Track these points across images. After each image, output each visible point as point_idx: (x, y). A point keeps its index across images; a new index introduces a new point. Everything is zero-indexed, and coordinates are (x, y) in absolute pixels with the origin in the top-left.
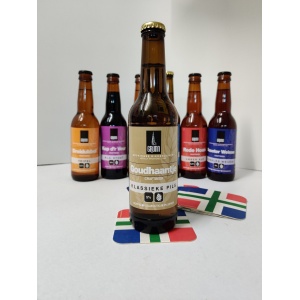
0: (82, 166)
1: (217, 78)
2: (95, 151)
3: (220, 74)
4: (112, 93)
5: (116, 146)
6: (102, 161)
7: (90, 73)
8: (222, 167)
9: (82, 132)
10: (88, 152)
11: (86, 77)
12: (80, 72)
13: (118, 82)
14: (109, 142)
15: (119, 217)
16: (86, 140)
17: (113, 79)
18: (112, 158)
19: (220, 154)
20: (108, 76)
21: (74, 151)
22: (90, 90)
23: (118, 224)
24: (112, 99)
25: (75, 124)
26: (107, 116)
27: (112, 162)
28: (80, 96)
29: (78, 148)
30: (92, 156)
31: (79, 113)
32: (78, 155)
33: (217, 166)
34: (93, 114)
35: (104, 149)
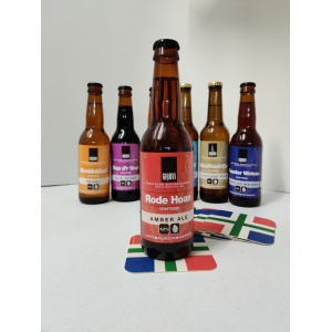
0: (90, 187)
1: (239, 89)
2: (105, 171)
3: (243, 85)
4: (124, 107)
5: (128, 165)
6: (113, 182)
7: (100, 86)
8: (244, 190)
9: (90, 149)
10: (97, 171)
11: (95, 90)
12: (89, 85)
13: (130, 95)
14: (120, 160)
15: (131, 243)
16: (95, 158)
17: (126, 92)
18: (124, 178)
19: (242, 175)
20: (120, 88)
21: (82, 170)
22: (100, 104)
23: (130, 251)
24: (124, 114)
25: (84, 140)
26: (118, 132)
27: (123, 183)
28: (89, 111)
29: (86, 167)
30: (101, 175)
31: (87, 129)
32: (86, 175)
33: (239, 189)
34: (103, 130)
35: (115, 168)
